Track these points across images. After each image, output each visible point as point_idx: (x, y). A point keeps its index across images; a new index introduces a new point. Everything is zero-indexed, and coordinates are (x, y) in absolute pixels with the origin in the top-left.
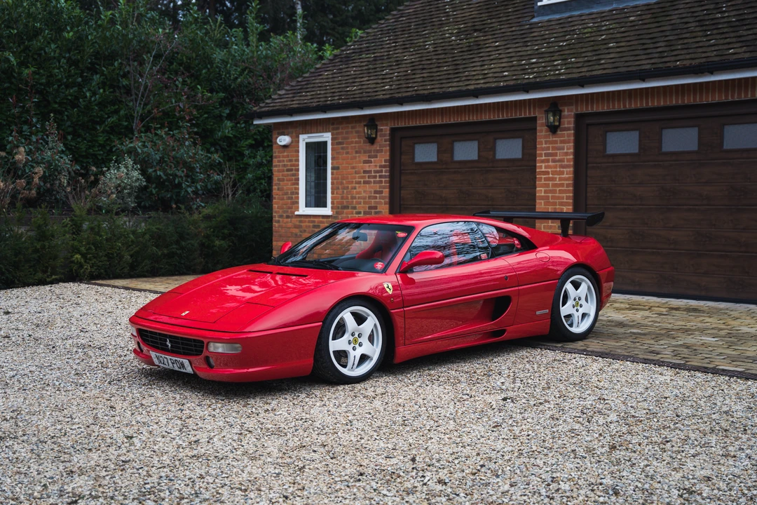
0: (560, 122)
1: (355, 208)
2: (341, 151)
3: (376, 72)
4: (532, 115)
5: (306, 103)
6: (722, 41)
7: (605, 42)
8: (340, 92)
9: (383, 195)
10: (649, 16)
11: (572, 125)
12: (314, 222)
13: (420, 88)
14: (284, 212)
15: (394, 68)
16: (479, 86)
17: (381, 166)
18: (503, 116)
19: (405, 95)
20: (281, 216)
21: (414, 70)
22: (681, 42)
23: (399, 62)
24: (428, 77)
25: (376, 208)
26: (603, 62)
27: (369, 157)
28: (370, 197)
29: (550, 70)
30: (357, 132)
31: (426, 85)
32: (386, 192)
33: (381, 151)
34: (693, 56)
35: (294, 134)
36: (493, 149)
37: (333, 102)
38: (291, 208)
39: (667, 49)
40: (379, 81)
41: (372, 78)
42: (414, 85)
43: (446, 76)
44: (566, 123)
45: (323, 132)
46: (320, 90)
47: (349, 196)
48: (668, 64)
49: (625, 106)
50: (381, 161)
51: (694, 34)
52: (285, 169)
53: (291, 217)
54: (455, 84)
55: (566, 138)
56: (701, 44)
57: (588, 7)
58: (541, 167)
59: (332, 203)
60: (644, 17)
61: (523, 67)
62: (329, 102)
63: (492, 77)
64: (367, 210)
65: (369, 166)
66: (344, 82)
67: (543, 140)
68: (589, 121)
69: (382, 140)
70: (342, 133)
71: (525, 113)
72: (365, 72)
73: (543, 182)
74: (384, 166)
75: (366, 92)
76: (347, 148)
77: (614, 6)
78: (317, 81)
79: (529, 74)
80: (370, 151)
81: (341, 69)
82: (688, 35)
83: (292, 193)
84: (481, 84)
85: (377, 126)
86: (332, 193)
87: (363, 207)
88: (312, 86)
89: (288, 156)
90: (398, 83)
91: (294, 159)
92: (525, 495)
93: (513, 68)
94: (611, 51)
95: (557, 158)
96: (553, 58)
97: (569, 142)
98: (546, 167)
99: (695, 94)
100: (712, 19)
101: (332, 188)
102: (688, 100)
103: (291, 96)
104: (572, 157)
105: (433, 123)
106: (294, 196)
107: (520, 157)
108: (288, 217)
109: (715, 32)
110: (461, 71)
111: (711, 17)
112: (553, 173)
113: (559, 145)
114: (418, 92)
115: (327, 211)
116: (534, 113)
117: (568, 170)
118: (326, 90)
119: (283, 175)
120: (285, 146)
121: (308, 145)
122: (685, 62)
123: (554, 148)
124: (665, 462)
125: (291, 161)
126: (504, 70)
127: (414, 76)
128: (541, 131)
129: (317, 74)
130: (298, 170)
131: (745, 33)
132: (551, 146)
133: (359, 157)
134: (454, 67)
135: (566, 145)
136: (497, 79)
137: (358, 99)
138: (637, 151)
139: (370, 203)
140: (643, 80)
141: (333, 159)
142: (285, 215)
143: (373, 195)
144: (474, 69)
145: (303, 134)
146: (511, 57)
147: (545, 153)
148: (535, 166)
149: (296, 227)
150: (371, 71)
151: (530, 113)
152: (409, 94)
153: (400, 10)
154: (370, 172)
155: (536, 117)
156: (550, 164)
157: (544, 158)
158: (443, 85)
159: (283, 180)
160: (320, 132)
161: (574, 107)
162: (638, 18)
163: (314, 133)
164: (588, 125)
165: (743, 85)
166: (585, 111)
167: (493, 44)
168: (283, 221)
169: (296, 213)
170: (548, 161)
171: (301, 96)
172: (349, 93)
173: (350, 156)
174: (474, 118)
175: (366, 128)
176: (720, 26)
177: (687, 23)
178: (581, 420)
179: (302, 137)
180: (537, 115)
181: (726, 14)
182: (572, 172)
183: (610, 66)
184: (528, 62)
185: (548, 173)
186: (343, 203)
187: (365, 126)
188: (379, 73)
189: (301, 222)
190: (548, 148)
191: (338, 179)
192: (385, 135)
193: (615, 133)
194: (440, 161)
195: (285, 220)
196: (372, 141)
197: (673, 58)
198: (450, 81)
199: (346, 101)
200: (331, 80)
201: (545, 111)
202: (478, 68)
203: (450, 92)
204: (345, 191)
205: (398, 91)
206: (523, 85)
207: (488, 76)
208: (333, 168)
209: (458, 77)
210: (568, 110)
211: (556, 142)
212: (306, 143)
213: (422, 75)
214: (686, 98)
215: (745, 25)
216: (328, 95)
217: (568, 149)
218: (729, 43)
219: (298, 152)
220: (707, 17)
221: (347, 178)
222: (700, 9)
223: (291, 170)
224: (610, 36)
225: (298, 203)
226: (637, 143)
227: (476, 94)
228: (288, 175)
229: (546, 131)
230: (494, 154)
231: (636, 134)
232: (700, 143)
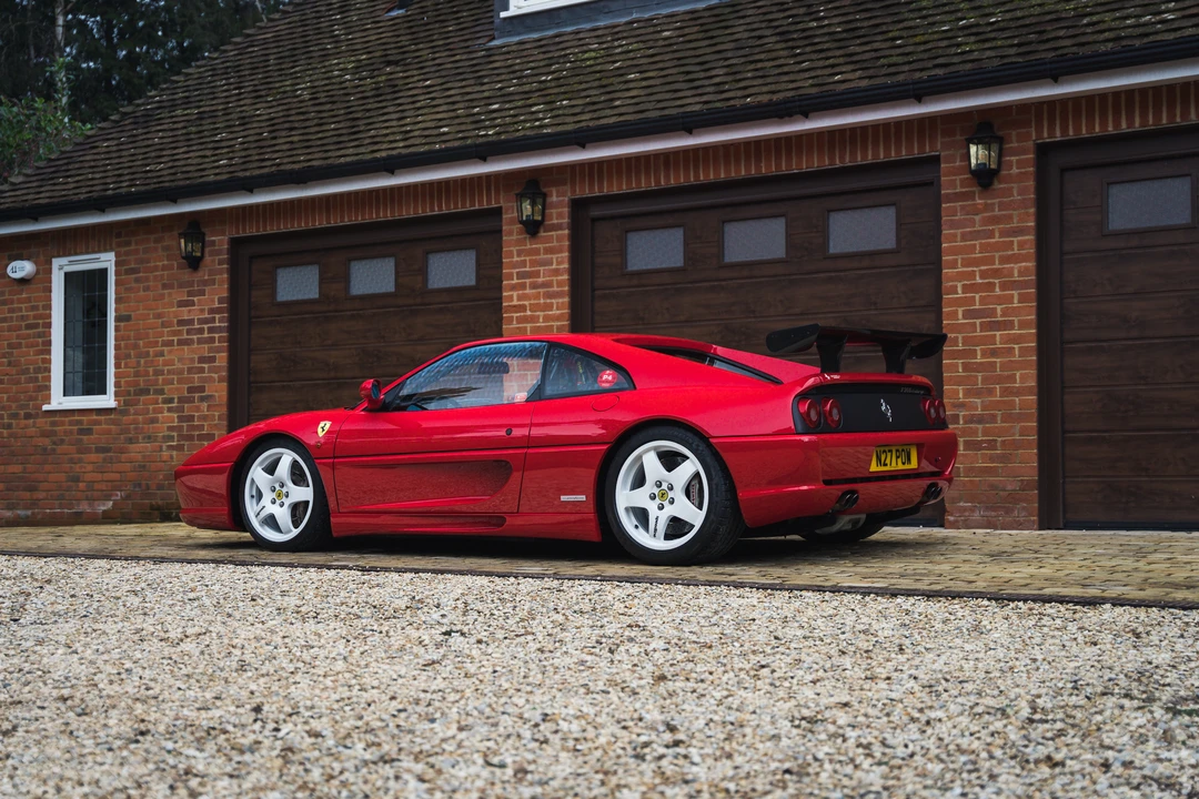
0: (543, 214)
1: (161, 392)
2: (134, 285)
3: (202, 138)
4: (494, 205)
5: (64, 196)
6: (821, 63)
7: (620, 73)
8: (133, 173)
9: (217, 364)
10: (696, 29)
11: (566, 221)
12: (80, 422)
13: (285, 160)
14: (21, 407)
15: (236, 129)
16: (394, 152)
17: (212, 311)
18: (440, 208)
19: (257, 172)
20: (15, 416)
21: (274, 131)
22: (752, 67)
23: (244, 121)
24: (300, 141)
25: (202, 389)
26: (618, 103)
27: (190, 294)
28: (190, 370)
29: (524, 121)
30: (166, 248)
31: (297, 155)
32: (222, 359)
33: (214, 283)
34: (773, 87)
35: (42, 258)
36: (423, 272)
37: (118, 191)
38: (36, 399)
39: (730, 78)
40: (208, 153)
41: (194, 148)
42: (276, 156)
43: (335, 139)
44: (555, 215)
45: (99, 251)
46: (93, 173)
47: (151, 370)
48: (732, 102)
49: (658, 182)
50: (213, 301)
51: (774, 55)
52: (23, 324)
53: (36, 416)
54: (351, 151)
55: (555, 244)
56: (786, 69)
57: (589, 20)
58: (511, 297)
59: (117, 385)
60: (687, 31)
61: (477, 118)
62: (110, 192)
63: (420, 136)
64: (186, 394)
65: (190, 311)
66: (140, 157)
67: (514, 249)
68: (596, 212)
69: (213, 261)
70: (136, 252)
71: (481, 202)
72: (182, 138)
73: (515, 325)
74: (218, 311)
75: (183, 172)
76: (147, 279)
77: (634, 16)
78: (88, 158)
79: (486, 128)
80: (191, 284)
81: (134, 136)
82: (762, 56)
83: (38, 370)
84: (400, 148)
85: (204, 234)
86: (117, 366)
87: (177, 389)
88: (77, 166)
89: (29, 300)
90: (244, 154)
91: (41, 304)
92: (489, 740)
93: (457, 121)
94: (631, 85)
95: (540, 280)
96: (530, 102)
97: (561, 252)
98: (519, 299)
99: (778, 158)
100: (804, 30)
101: (116, 357)
102: (767, 168)
103: (34, 184)
104: (566, 277)
105: (310, 226)
106: (40, 375)
107: (473, 283)
108: (28, 416)
109: (808, 49)
110: (362, 128)
111: (800, 26)
112: (534, 308)
113: (542, 256)
114: (282, 168)
115: (107, 401)
116: (497, 201)
117: (560, 300)
118: (105, 171)
119: (18, 337)
120: (23, 281)
121: (70, 278)
122: (760, 98)
123: (533, 263)
124: (762, 692)
125: (34, 308)
126: (441, 123)
127: (274, 142)
128: (510, 233)
129: (88, 146)
130: (49, 325)
131: (858, 49)
132: (528, 258)
133: (170, 294)
134: (349, 124)
135: (554, 256)
136: (428, 140)
137: (167, 184)
138: (680, 263)
139: (191, 380)
140: (689, 130)
141: (117, 301)
142: (22, 412)
143: (197, 365)
144: (386, 124)
145: (59, 256)
146: (454, 103)
147: (518, 273)
148: (500, 298)
149: (45, 434)
150: (192, 136)
151: (489, 202)
152: (266, 171)
153: (248, 36)
154: (191, 322)
155: (501, 208)
156: (527, 291)
157: (515, 281)
158: (330, 154)
159: (19, 346)
160: (94, 252)
161: (568, 188)
162: (677, 33)
163: (81, 253)
164: (594, 220)
165: (859, 139)
166: (587, 193)
167: (421, 84)
168: (18, 425)
169: (45, 407)
170: (523, 286)
171: (55, 184)
172: (149, 175)
173: (151, 293)
174: (386, 214)
175: (182, 241)
176: (816, 40)
177: (760, 37)
178: (597, 650)
179: (56, 262)
180: (502, 204)
181: (826, 22)
182: (567, 305)
183: (631, 109)
184: (484, 109)
185: (523, 308)
186: (136, 384)
187: (181, 236)
188: (208, 140)
189: (54, 424)
190: (523, 264)
191: (129, 338)
192: (219, 252)
193: (644, 233)
194: (324, 297)
195: (23, 422)
196: (194, 263)
197: (739, 93)
198: (342, 146)
199: (143, 188)
200: (114, 155)
201: (517, 195)
202: (394, 123)
203: (341, 165)
204: (142, 361)
205: (243, 167)
206: (476, 146)
207: (412, 134)
208: (118, 319)
209: (356, 140)
210: (558, 192)
211: (537, 252)
212: (66, 274)
213: (289, 139)
214: (763, 165)
215: (859, 37)
216: (109, 180)
217: (558, 263)
218: (833, 66)
219: (50, 291)
220: (793, 28)
221: (147, 336)
222: (782, 15)
223: (36, 326)
224: (629, 63)
225: (48, 388)
226: (681, 248)
227: (390, 166)
228: (28, 336)
229: (520, 233)
230: (425, 280)
231: (678, 234)
232: (790, 245)
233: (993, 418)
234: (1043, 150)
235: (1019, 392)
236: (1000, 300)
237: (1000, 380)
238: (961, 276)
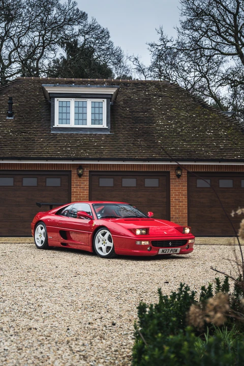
0: (83, 173)
4: (69, 170)
6: (148, 152)
7: (98, 146)
10: (110, 139)
11: (88, 175)
13: (13, 154)
16: (48, 156)
18: (54, 169)
22: (131, 150)
24: (12, 149)
26: (104, 153)
29: (81, 154)
31: (16, 153)
34: (141, 155)
36: (45, 182)
39: (128, 152)
42: (8, 152)
43: (24, 150)
44: (85, 173)
48: (134, 157)
51: (135, 148)
54: (33, 154)
55: (85, 179)
56: (140, 152)
58: (74, 190)
60: (108, 139)
63: (52, 153)
67: (75, 180)
71: (66, 169)
73: (75, 195)
79: (71, 154)
82: (133, 148)
93: (61, 151)
94: (104, 149)
95: (82, 186)
96: (78, 149)
97: (87, 181)
98: (76, 190)
99: (138, 168)
100: (137, 144)
104: (88, 186)
107: (59, 185)
109: (142, 148)
112: (80, 192)
114: (13, 156)
117: (87, 191)
122: (140, 157)
123: (80, 183)
126: (56, 151)
127: (2, 148)
128: (74, 176)
131: (153, 150)
132: (78, 182)
134: (24, 147)
135: (85, 182)
136: (56, 155)
138: (113, 186)
140: (123, 161)
144: (38, 149)
148: (71, 189)
152: (8, 156)
155: (71, 171)
156: (78, 189)
157: (75, 186)
158: (26, 154)
161: (89, 168)
162: (106, 139)
164: (92, 175)
167: (40, 140)
170: (77, 188)
174: (38, 169)
177: (128, 144)
181: (142, 143)
183: (109, 155)
184: (66, 149)
193: (104, 179)
194: (15, 186)
197: (134, 155)
198: (29, 152)
201: (77, 169)
202: (41, 149)
207: (49, 153)
209: (32, 151)
210: (86, 169)
211: (81, 181)
213: (7, 148)
215: (152, 148)
218: (151, 153)
220: (134, 143)
222: (129, 139)
224: (99, 144)
226: (113, 183)
227: (47, 159)
229: (76, 176)
230: (46, 184)
231: (112, 180)
232: (137, 184)
233: (180, 218)
234: (188, 173)
235: (185, 213)
236: (181, 197)
237: (181, 211)
238: (174, 193)
